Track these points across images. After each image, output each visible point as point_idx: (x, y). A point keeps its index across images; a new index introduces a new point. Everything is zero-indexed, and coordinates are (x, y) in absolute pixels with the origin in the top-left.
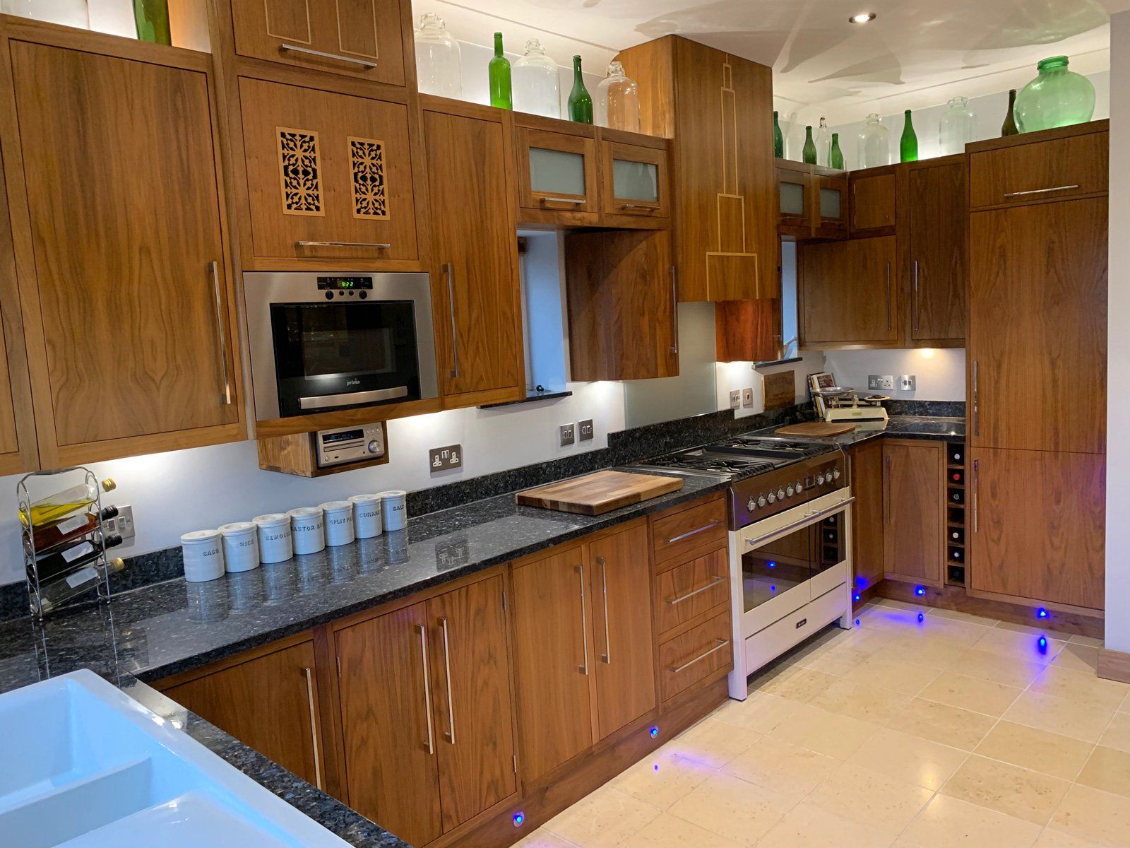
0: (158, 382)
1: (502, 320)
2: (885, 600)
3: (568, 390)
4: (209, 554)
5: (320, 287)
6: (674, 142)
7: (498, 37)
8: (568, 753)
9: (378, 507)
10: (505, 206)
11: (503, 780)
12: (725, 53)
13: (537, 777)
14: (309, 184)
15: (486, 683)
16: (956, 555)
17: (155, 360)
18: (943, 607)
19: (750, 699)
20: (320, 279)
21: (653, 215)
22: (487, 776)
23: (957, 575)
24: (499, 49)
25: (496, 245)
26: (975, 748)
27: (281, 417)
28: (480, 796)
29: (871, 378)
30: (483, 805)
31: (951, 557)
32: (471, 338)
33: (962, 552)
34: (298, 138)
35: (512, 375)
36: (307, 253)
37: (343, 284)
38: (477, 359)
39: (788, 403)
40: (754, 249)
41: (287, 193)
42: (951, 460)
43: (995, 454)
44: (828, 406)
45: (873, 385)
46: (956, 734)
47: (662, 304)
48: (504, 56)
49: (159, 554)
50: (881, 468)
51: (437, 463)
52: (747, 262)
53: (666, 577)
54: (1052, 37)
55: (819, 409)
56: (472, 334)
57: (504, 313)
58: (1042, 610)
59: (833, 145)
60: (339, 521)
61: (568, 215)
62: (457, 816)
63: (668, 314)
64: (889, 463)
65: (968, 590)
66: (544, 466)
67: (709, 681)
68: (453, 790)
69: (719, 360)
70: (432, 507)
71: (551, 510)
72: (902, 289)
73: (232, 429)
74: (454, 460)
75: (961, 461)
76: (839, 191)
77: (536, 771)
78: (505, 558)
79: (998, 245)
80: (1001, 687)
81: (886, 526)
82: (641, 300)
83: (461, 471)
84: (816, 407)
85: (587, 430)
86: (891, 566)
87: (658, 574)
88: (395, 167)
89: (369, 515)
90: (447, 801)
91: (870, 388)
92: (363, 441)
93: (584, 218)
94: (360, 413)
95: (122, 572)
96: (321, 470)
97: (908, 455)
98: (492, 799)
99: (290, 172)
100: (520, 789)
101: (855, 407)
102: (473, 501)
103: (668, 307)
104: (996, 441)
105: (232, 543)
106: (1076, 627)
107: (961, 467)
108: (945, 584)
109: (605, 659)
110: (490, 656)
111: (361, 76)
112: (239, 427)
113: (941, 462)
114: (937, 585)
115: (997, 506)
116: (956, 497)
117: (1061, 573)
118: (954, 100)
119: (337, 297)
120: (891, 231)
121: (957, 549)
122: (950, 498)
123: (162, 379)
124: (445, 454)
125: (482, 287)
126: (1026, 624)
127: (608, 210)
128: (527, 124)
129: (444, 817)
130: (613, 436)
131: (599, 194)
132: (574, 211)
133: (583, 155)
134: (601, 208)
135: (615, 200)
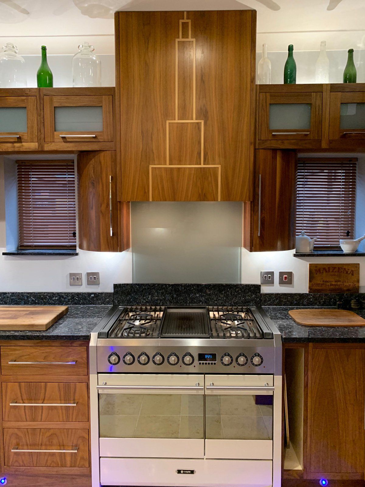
39: (347, 290)
40: (217, 161)
85: (93, 278)
93: (23, 146)
127: (48, 139)
130: (116, 286)
131: (39, 130)
132: (15, 142)
133: (26, 107)
134: (40, 139)
135: (55, 133)
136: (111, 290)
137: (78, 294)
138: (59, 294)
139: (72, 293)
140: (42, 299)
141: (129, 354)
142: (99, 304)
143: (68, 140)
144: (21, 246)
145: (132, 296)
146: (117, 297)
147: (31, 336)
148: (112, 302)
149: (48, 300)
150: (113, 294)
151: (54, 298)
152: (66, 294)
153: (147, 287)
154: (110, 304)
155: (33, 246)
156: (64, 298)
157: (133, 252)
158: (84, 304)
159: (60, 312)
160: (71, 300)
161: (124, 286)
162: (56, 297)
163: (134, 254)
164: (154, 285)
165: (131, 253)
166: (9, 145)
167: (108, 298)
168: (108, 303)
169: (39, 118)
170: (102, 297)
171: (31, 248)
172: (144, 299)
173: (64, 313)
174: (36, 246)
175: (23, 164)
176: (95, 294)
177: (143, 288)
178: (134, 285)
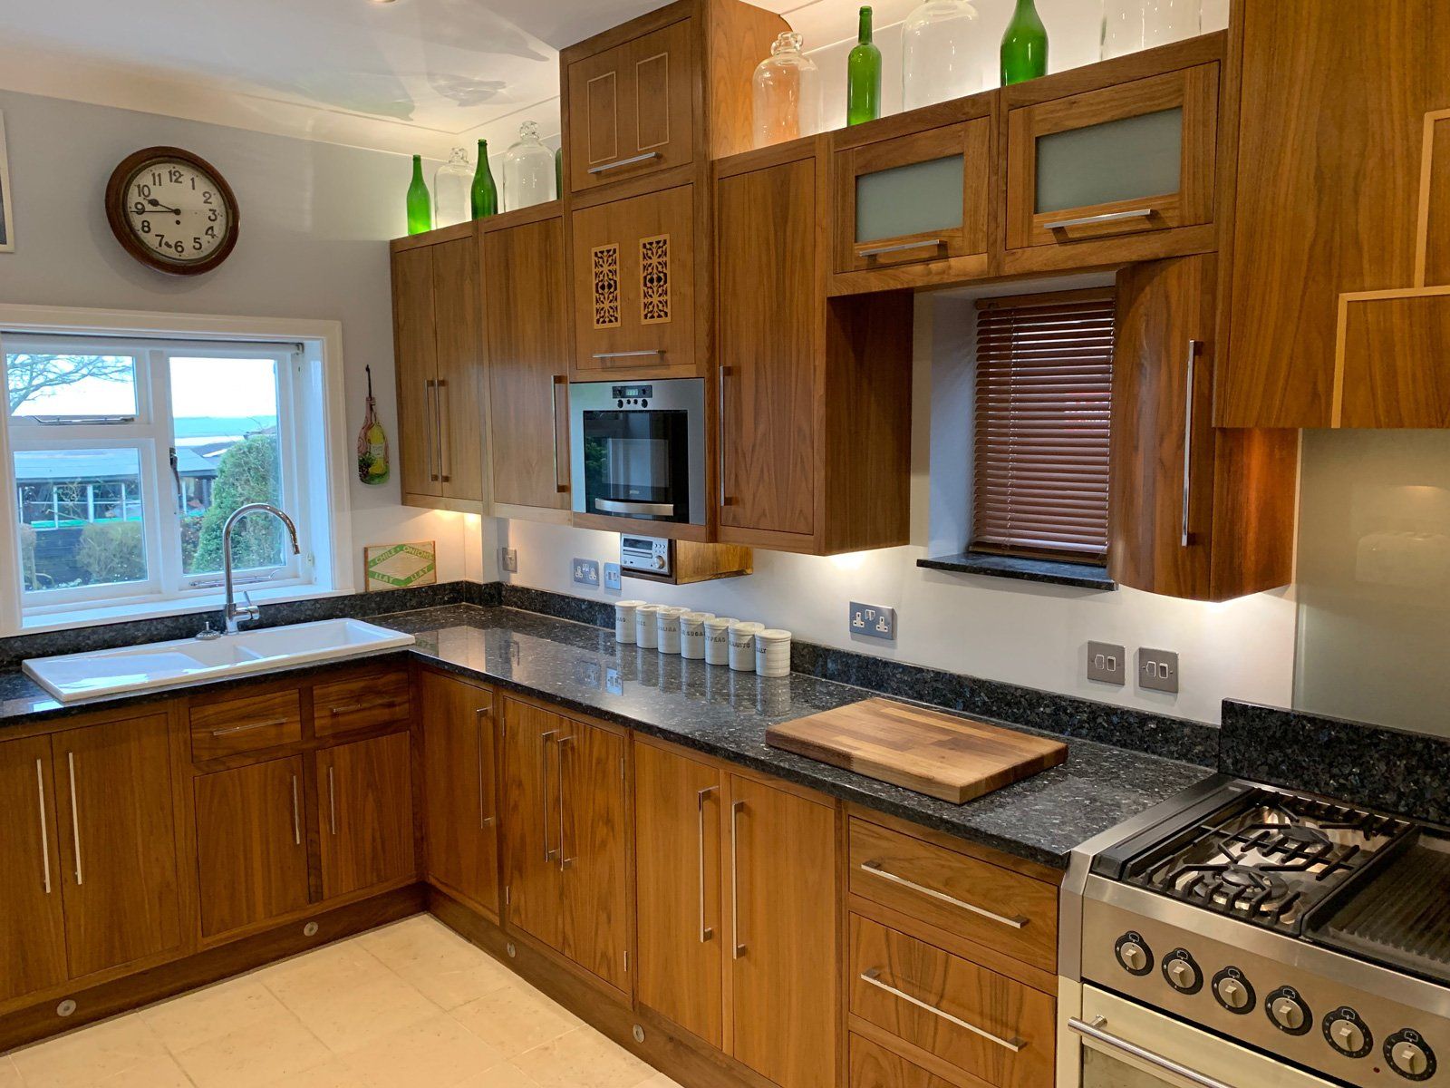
5: (615, 396)
7: (866, 13)
10: (811, 275)
14: (611, 297)
15: (604, 844)
17: (532, 451)
20: (614, 389)
24: (865, 32)
25: (795, 332)
27: (586, 512)
30: (597, 969)
32: (755, 459)
34: (605, 254)
35: (806, 518)
37: (631, 393)
38: (761, 486)
41: (597, 308)
51: (859, 623)
56: (756, 453)
57: (800, 430)
61: (921, 267)
62: (576, 953)
68: (573, 921)
74: (884, 629)
83: (892, 648)
88: (679, 260)
90: (568, 927)
92: (651, 554)
98: (604, 972)
99: (599, 289)
110: (609, 819)
111: (655, 169)
119: (626, 407)
123: (535, 465)
124: (870, 615)
128: (856, 141)
129: (565, 939)
130: (1229, 708)
131: (993, 216)
132: (932, 259)
133: (962, 154)
134: (996, 241)
135: (1036, 219)
136: (1214, 719)
137: (1110, 711)
138: (1056, 701)
139: (1091, 704)
140: (1008, 704)
141: (1182, 954)
142: (1170, 754)
143: (1071, 235)
144: (978, 544)
145: (1286, 755)
146: (1232, 747)
147: (912, 810)
148: (1212, 760)
149: (1025, 711)
150: (1218, 733)
151: (1042, 709)
152: (1076, 704)
153: (1347, 734)
154: (1207, 766)
155: (1006, 546)
156: (1067, 714)
157: (1298, 601)
158: (1124, 745)
159: (1029, 757)
160: (1087, 725)
161: (1259, 716)
162: (1048, 706)
163: (1304, 608)
164: (1376, 732)
165: (1294, 604)
166: (919, 268)
167: (1200, 744)
168: (1202, 759)
169: (994, 178)
170: (1183, 738)
171: (1000, 552)
172: (1333, 777)
173: (1046, 764)
174: (1014, 547)
175: (992, 309)
176: (1160, 720)
177: (1330, 734)
178: (1295, 716)
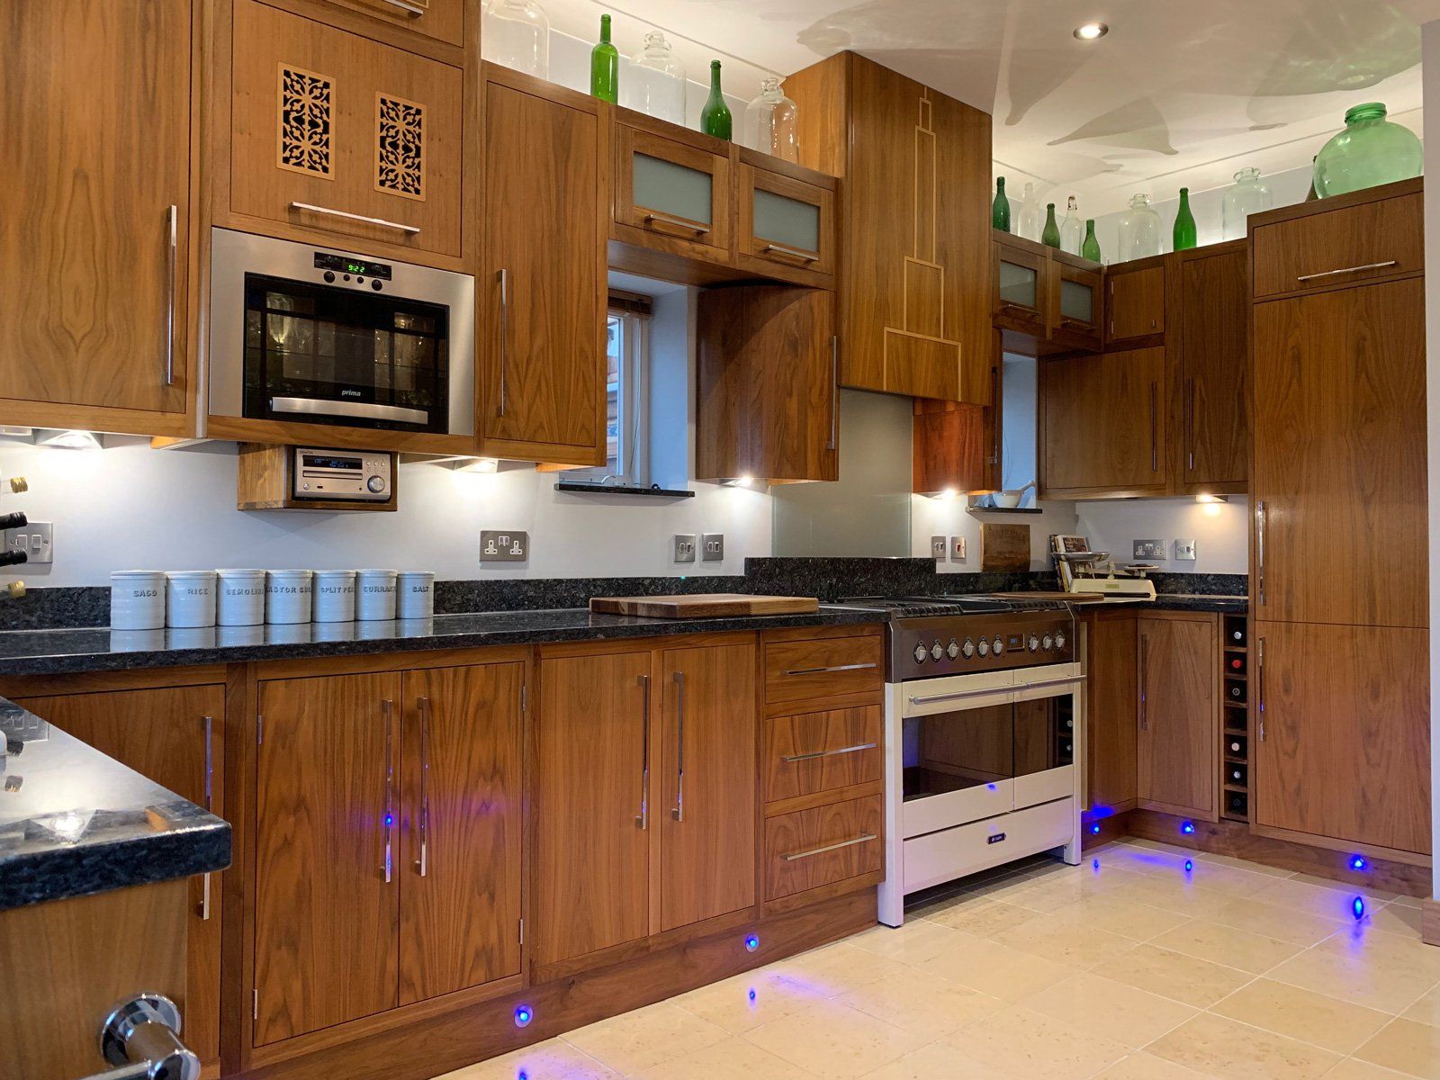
0: (77, 342)
1: (578, 358)
2: (1139, 840)
3: (689, 489)
4: (142, 594)
5: (317, 265)
6: (844, 182)
7: (606, 21)
8: (608, 936)
9: (391, 582)
10: (593, 215)
11: (501, 951)
12: (924, 86)
13: (555, 960)
14: (316, 138)
15: (485, 806)
16: (1237, 775)
17: (77, 312)
18: (1219, 852)
19: (907, 927)
20: (317, 255)
21: (809, 267)
22: (476, 939)
23: (1237, 804)
24: (606, 34)
26: (1212, 1006)
27: (244, 416)
28: (463, 965)
29: (1137, 544)
30: (466, 979)
31: (1229, 779)
32: (530, 372)
33: (1243, 770)
34: (307, 81)
35: (588, 432)
36: (305, 220)
37: (351, 267)
39: (1019, 567)
40: (957, 336)
41: (284, 143)
42: (1230, 640)
43: (1289, 631)
44: (1075, 576)
45: (1140, 552)
46: (1189, 988)
47: (818, 382)
48: (612, 43)
49: (80, 591)
50: (1135, 649)
51: (491, 550)
52: (945, 353)
53: (781, 724)
54: (1362, 78)
55: (1065, 581)
56: (532, 366)
57: (582, 350)
58: (1357, 857)
59: (1088, 234)
60: (333, 590)
61: (685, 244)
62: (424, 986)
63: (825, 397)
64: (1145, 642)
65: (1252, 825)
66: (646, 582)
67: (844, 888)
68: (419, 945)
69: (917, 491)
70: (476, 605)
71: (629, 616)
72: (1172, 417)
73: (174, 419)
74: (516, 550)
75: (1243, 642)
76: (1091, 288)
77: (554, 952)
78: (527, 637)
79: (1290, 346)
80: (1274, 943)
81: (1141, 731)
82: (788, 376)
83: (526, 567)
84: (1061, 579)
85: (715, 549)
86: (1148, 791)
87: (769, 717)
88: (440, 140)
89: (376, 590)
90: (409, 960)
91: (1136, 557)
92: (361, 474)
93: (707, 252)
94: (357, 434)
95: (20, 599)
96: (297, 502)
97: (1170, 633)
98: (480, 974)
99: (291, 119)
100: (526, 968)
101: (1111, 578)
102: (537, 608)
103: (826, 388)
104: (1289, 613)
105: (177, 588)
106: (1404, 883)
107: (1241, 650)
108: (1221, 819)
109: (675, 815)
110: (495, 770)
111: (404, 24)
112: (185, 420)
113: (1215, 642)
114: (1208, 818)
115: (1292, 704)
116: (1237, 692)
117: (1381, 801)
118: (1242, 173)
119: (339, 282)
120: (1158, 340)
121: (1236, 767)
122: (1228, 694)
123: (83, 338)
124: (504, 540)
125: (552, 310)
126: (1334, 878)
127: (744, 249)
128: (633, 123)
129: (401, 981)
130: (748, 563)
131: (731, 227)
132: (693, 241)
134: (733, 244)
135: (754, 239)
143: (773, 257)
157: (772, 494)
165: (771, 497)
169: (732, 202)
